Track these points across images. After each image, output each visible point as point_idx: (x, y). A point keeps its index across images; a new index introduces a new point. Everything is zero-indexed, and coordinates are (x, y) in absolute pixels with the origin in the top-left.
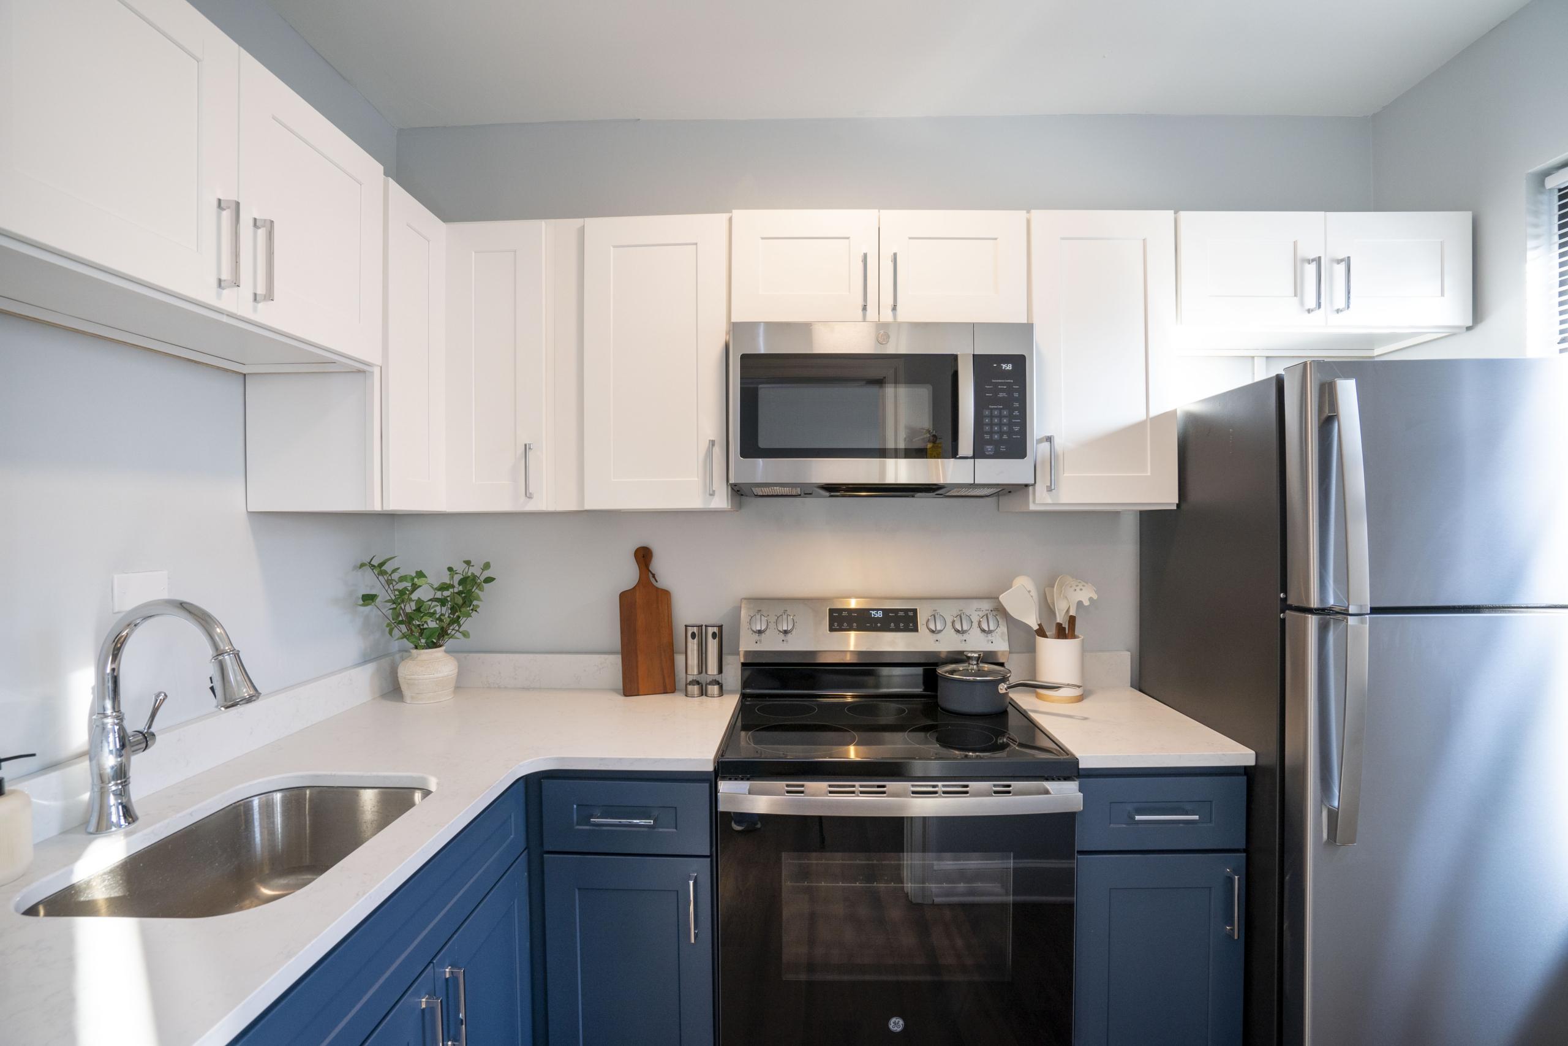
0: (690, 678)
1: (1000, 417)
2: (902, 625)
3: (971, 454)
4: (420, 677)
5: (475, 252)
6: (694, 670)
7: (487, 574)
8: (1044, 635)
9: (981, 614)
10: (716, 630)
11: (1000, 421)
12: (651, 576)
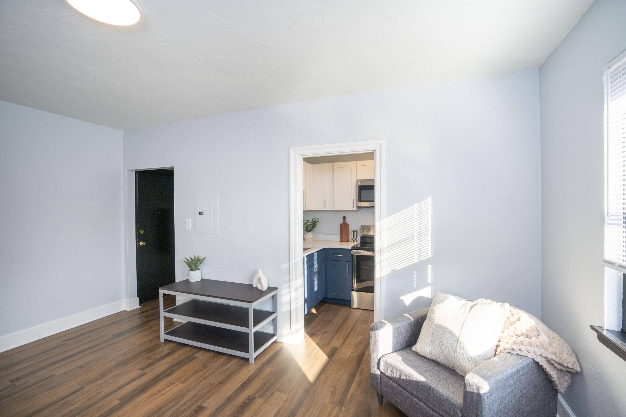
4: (307, 237)
5: (317, 169)
6: (352, 238)
7: (318, 221)
10: (356, 231)
12: (345, 221)
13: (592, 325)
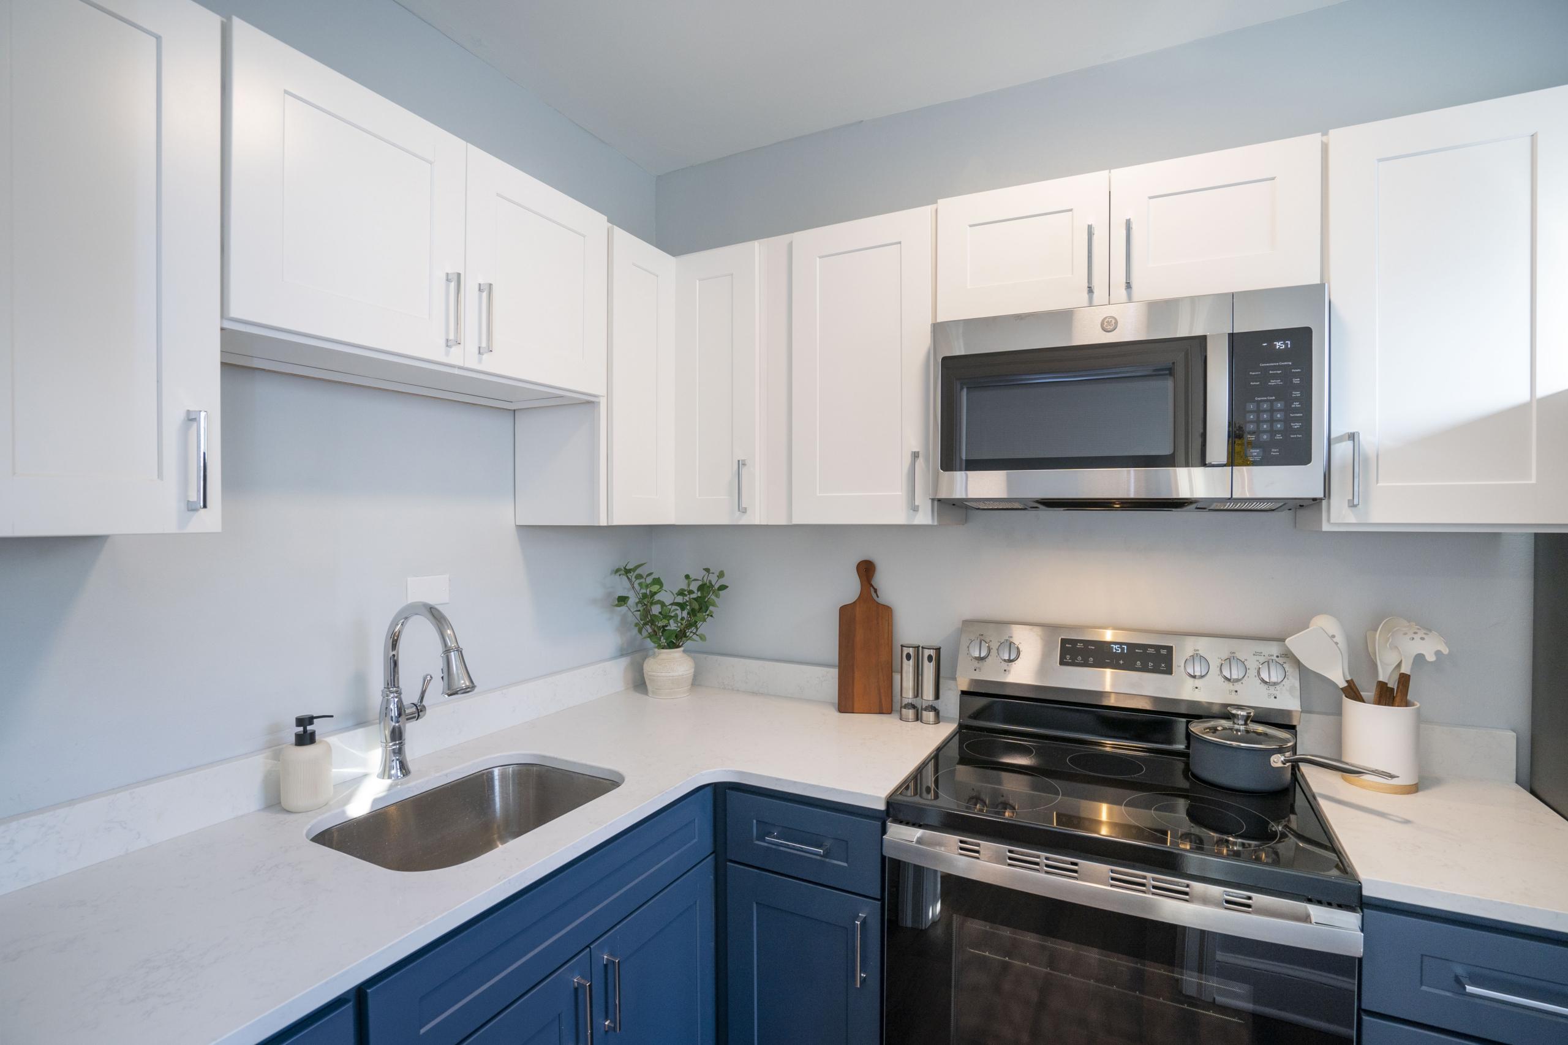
0: (905, 701)
1: (1272, 411)
2: (1151, 664)
3: (1224, 460)
4: (658, 674)
5: (699, 281)
6: (909, 695)
7: (722, 582)
8: (1360, 699)
9: (1262, 659)
10: (932, 652)
11: (1272, 416)
12: (872, 590)
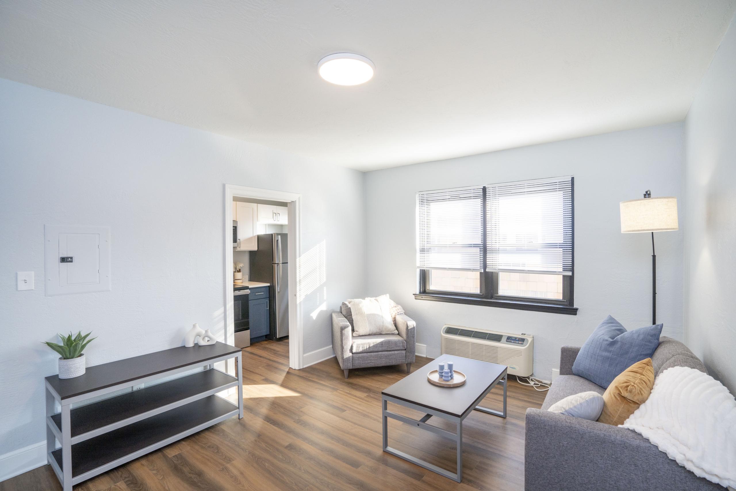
8: (236, 272)
13: (414, 293)
